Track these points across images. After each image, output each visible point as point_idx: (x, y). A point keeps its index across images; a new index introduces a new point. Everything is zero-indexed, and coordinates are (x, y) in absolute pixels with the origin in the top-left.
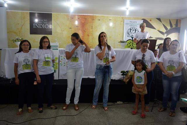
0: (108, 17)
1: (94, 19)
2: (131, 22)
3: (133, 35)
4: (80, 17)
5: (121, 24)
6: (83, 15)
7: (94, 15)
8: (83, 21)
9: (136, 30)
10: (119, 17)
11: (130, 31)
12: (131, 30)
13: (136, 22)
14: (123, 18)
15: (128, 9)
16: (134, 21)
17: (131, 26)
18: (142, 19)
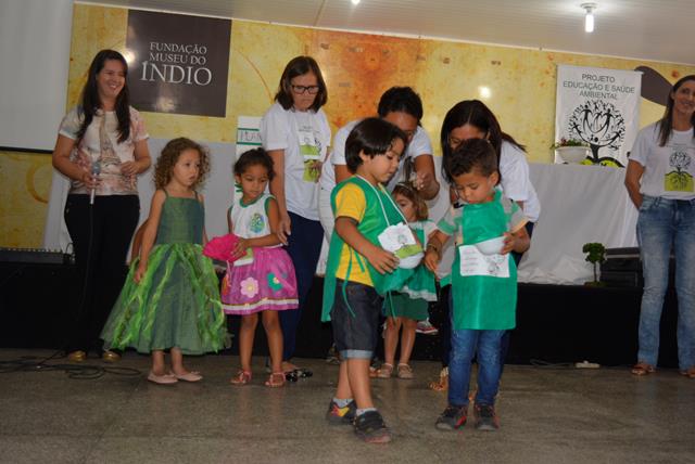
0: (484, 49)
1: (423, 55)
2: (589, 77)
3: (596, 135)
4: (358, 41)
5: (542, 84)
6: (374, 36)
7: (424, 37)
8: (373, 60)
9: (609, 115)
10: (536, 55)
11: (586, 118)
12: (587, 111)
13: (612, 79)
14: (551, 59)
15: (594, 11)
16: (599, 73)
17: (590, 94)
18: (639, 69)
